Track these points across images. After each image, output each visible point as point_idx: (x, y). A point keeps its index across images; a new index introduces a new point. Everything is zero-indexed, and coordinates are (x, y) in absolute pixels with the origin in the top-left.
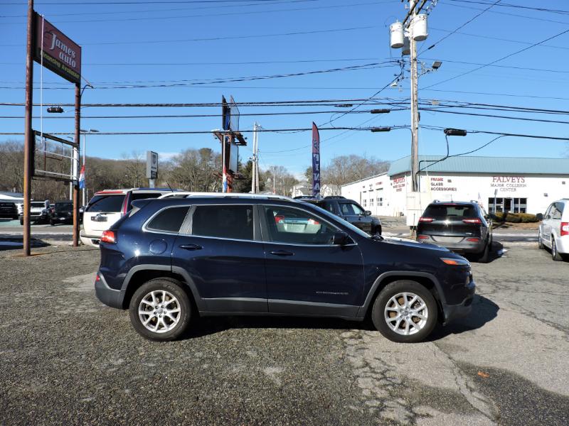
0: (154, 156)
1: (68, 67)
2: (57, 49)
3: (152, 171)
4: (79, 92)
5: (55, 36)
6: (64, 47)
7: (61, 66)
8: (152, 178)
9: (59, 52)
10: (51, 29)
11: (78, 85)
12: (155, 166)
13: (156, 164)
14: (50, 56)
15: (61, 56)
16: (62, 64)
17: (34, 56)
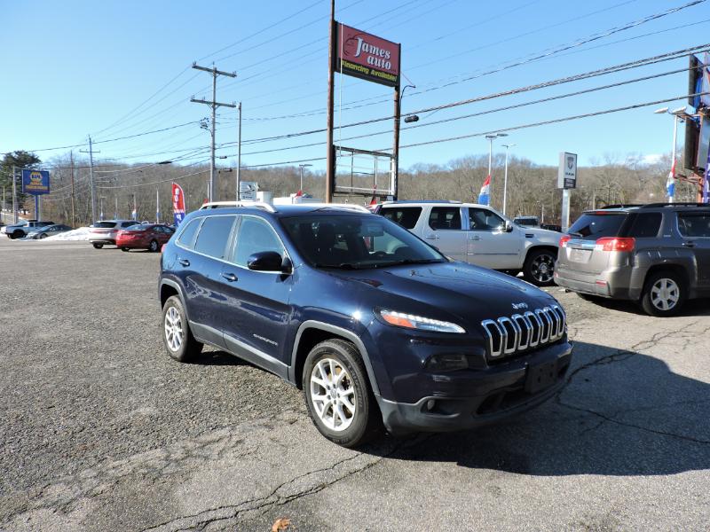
0: (571, 159)
1: (381, 71)
2: (364, 54)
3: (565, 180)
4: (398, 96)
5: (360, 40)
6: (374, 50)
7: (370, 71)
8: (566, 188)
9: (367, 57)
10: (354, 34)
11: (397, 89)
12: (573, 171)
13: (574, 169)
14: (355, 64)
15: (370, 61)
16: (370, 69)
17: (335, 67)
